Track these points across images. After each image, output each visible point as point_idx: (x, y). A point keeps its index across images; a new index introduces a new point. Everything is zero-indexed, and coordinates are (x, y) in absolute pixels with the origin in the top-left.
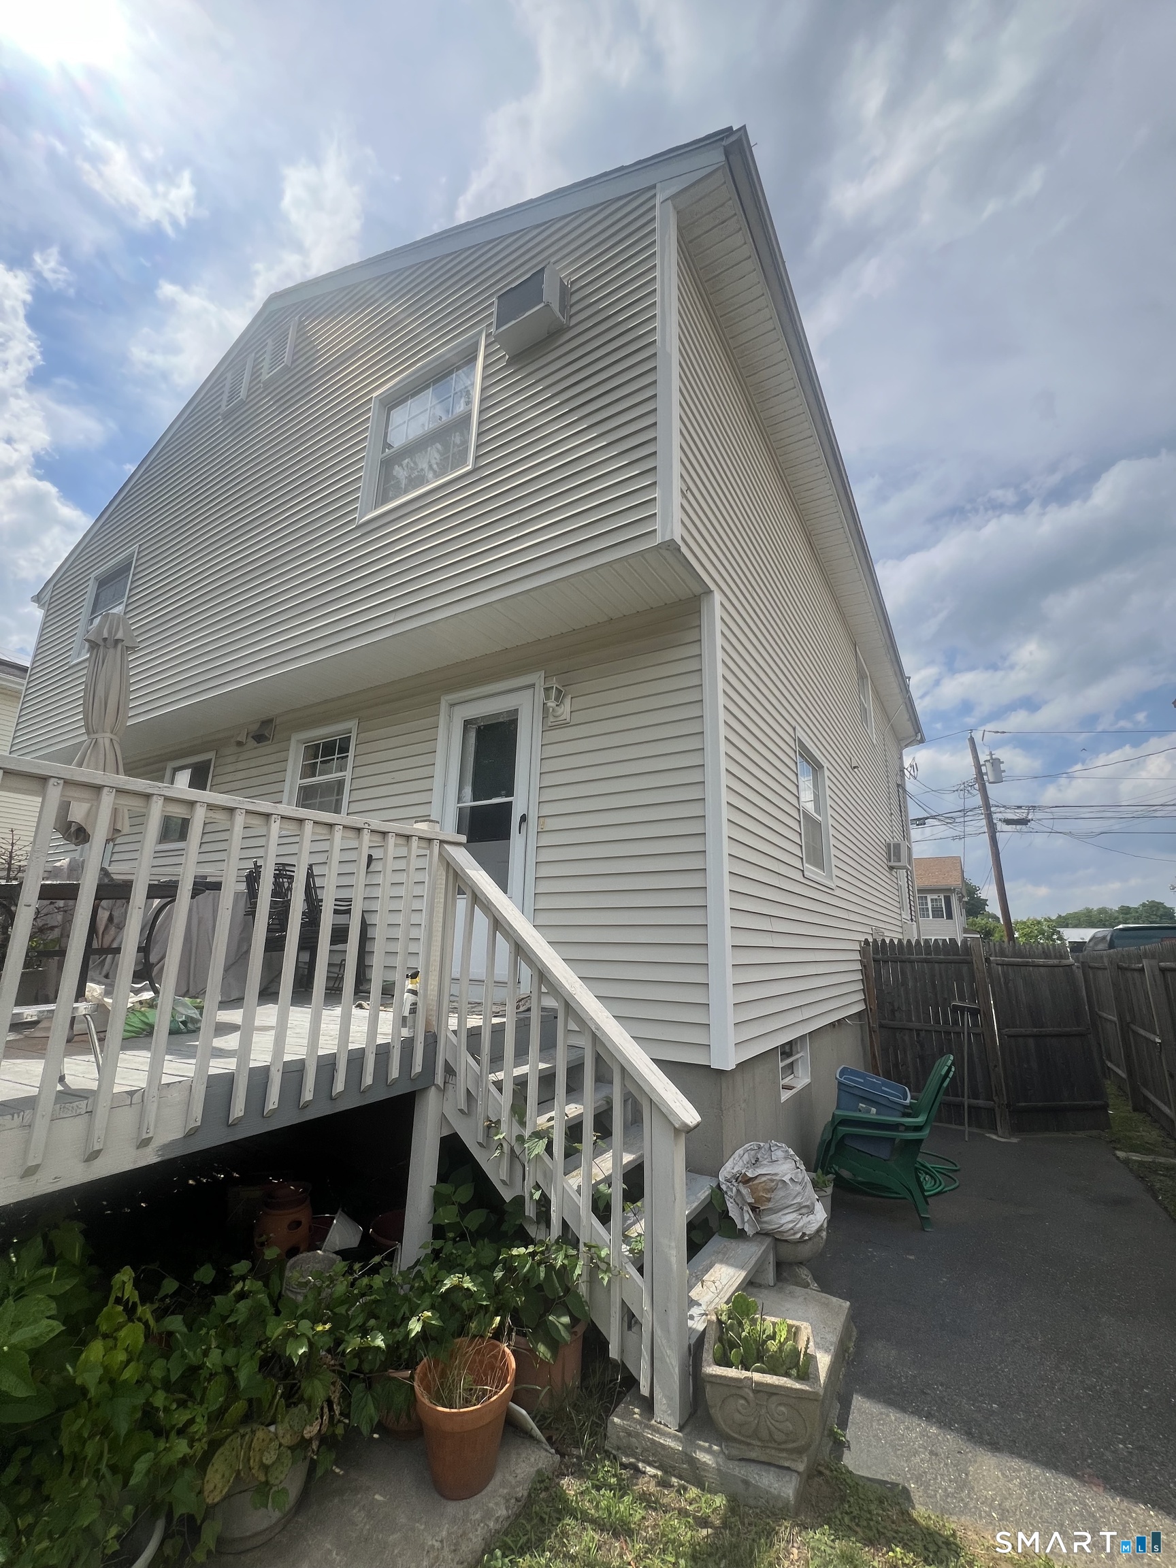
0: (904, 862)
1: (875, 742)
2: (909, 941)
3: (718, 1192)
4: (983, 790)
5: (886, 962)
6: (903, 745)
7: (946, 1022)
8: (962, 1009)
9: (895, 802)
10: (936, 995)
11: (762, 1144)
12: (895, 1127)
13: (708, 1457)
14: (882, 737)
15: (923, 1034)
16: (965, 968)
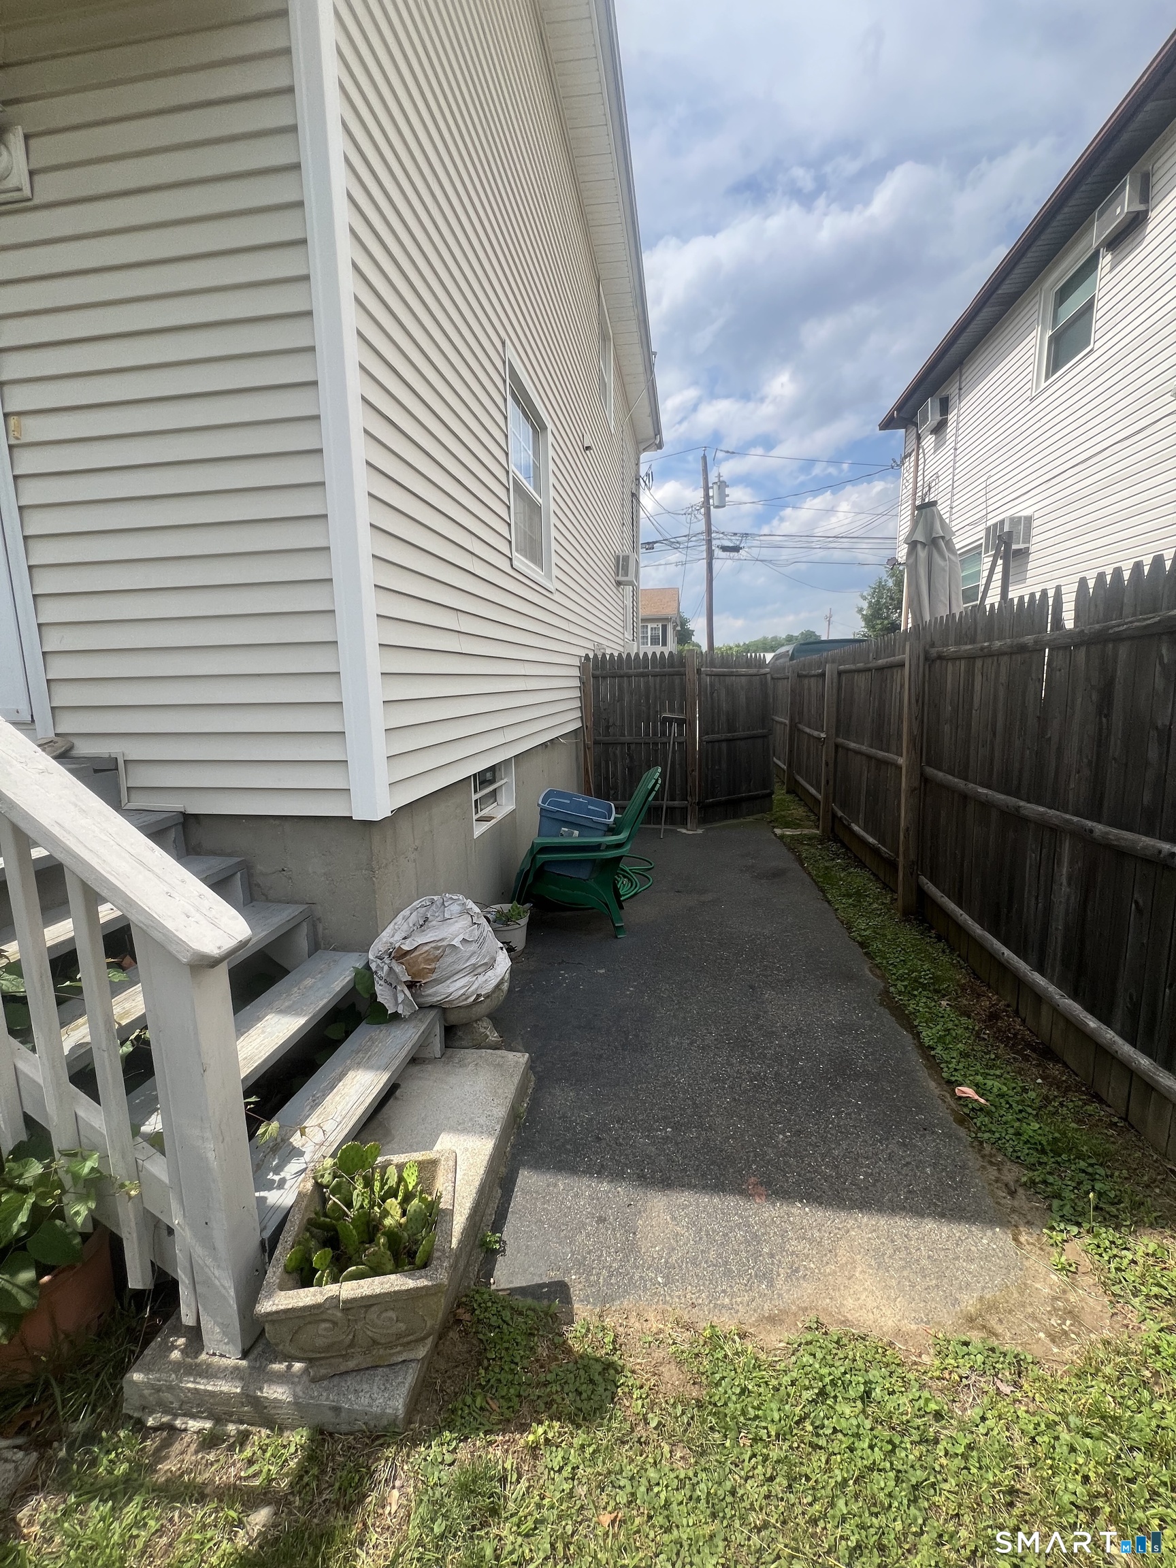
0: (631, 577)
1: (613, 431)
2: (629, 655)
3: (366, 975)
4: (708, 515)
5: (604, 678)
6: (642, 447)
7: (655, 734)
8: (671, 720)
9: (627, 510)
10: (649, 708)
11: (435, 898)
12: (597, 847)
13: (280, 1390)
14: (621, 429)
15: (633, 747)
16: (677, 680)
